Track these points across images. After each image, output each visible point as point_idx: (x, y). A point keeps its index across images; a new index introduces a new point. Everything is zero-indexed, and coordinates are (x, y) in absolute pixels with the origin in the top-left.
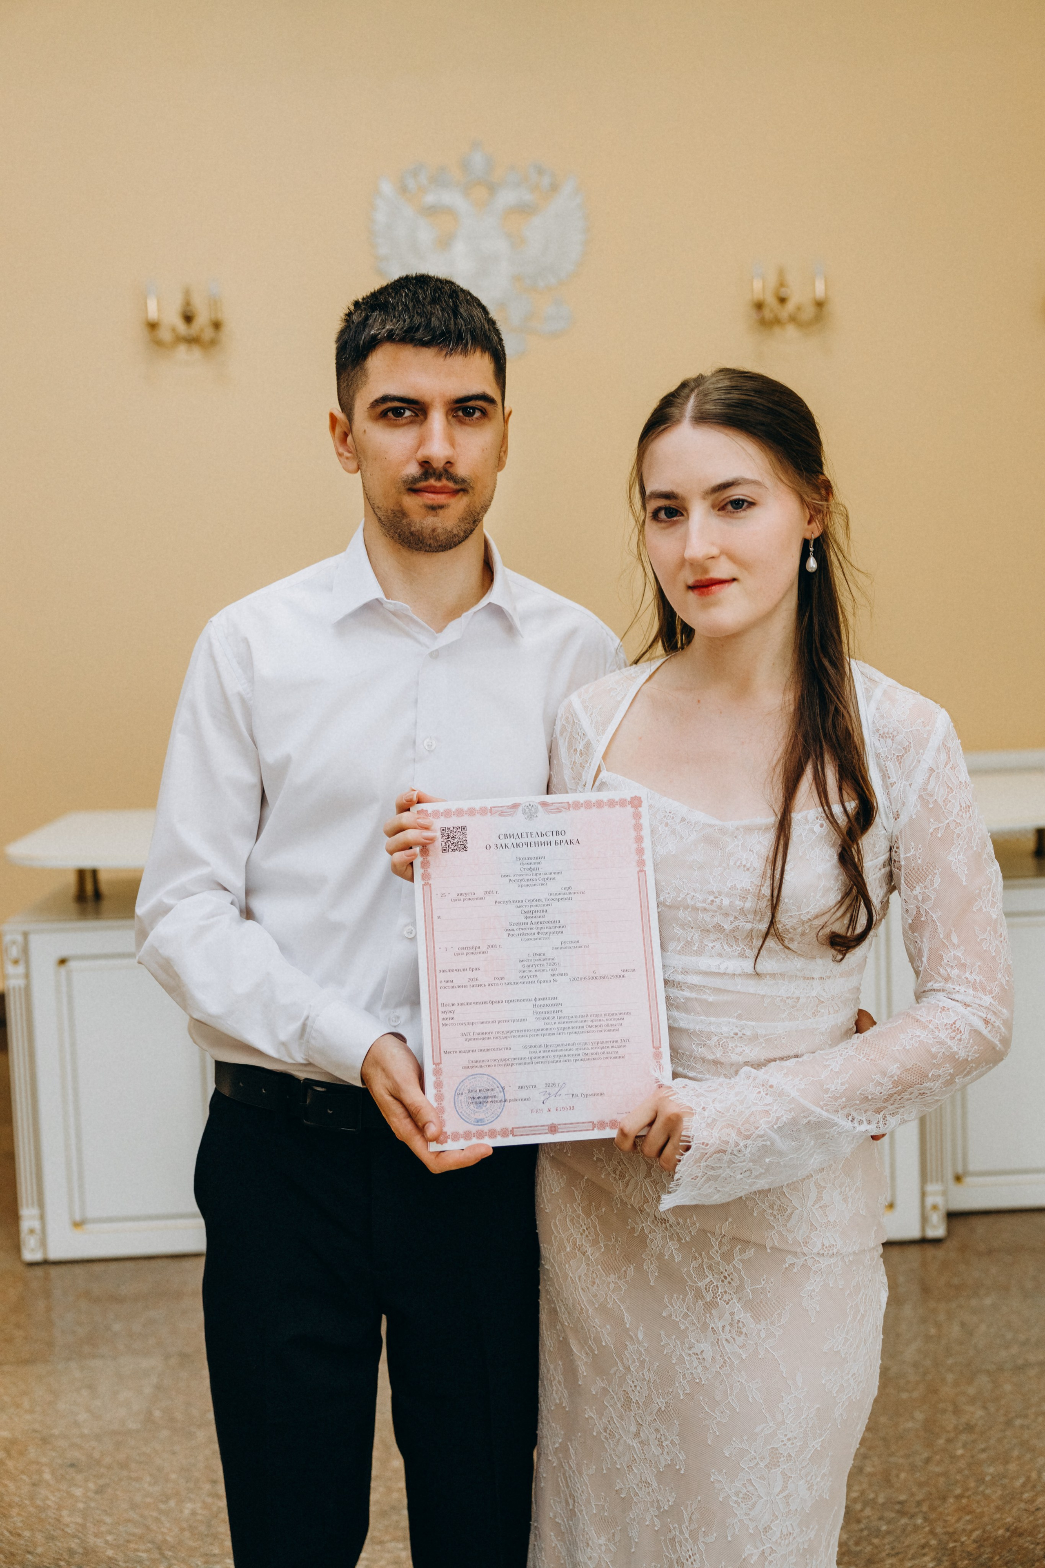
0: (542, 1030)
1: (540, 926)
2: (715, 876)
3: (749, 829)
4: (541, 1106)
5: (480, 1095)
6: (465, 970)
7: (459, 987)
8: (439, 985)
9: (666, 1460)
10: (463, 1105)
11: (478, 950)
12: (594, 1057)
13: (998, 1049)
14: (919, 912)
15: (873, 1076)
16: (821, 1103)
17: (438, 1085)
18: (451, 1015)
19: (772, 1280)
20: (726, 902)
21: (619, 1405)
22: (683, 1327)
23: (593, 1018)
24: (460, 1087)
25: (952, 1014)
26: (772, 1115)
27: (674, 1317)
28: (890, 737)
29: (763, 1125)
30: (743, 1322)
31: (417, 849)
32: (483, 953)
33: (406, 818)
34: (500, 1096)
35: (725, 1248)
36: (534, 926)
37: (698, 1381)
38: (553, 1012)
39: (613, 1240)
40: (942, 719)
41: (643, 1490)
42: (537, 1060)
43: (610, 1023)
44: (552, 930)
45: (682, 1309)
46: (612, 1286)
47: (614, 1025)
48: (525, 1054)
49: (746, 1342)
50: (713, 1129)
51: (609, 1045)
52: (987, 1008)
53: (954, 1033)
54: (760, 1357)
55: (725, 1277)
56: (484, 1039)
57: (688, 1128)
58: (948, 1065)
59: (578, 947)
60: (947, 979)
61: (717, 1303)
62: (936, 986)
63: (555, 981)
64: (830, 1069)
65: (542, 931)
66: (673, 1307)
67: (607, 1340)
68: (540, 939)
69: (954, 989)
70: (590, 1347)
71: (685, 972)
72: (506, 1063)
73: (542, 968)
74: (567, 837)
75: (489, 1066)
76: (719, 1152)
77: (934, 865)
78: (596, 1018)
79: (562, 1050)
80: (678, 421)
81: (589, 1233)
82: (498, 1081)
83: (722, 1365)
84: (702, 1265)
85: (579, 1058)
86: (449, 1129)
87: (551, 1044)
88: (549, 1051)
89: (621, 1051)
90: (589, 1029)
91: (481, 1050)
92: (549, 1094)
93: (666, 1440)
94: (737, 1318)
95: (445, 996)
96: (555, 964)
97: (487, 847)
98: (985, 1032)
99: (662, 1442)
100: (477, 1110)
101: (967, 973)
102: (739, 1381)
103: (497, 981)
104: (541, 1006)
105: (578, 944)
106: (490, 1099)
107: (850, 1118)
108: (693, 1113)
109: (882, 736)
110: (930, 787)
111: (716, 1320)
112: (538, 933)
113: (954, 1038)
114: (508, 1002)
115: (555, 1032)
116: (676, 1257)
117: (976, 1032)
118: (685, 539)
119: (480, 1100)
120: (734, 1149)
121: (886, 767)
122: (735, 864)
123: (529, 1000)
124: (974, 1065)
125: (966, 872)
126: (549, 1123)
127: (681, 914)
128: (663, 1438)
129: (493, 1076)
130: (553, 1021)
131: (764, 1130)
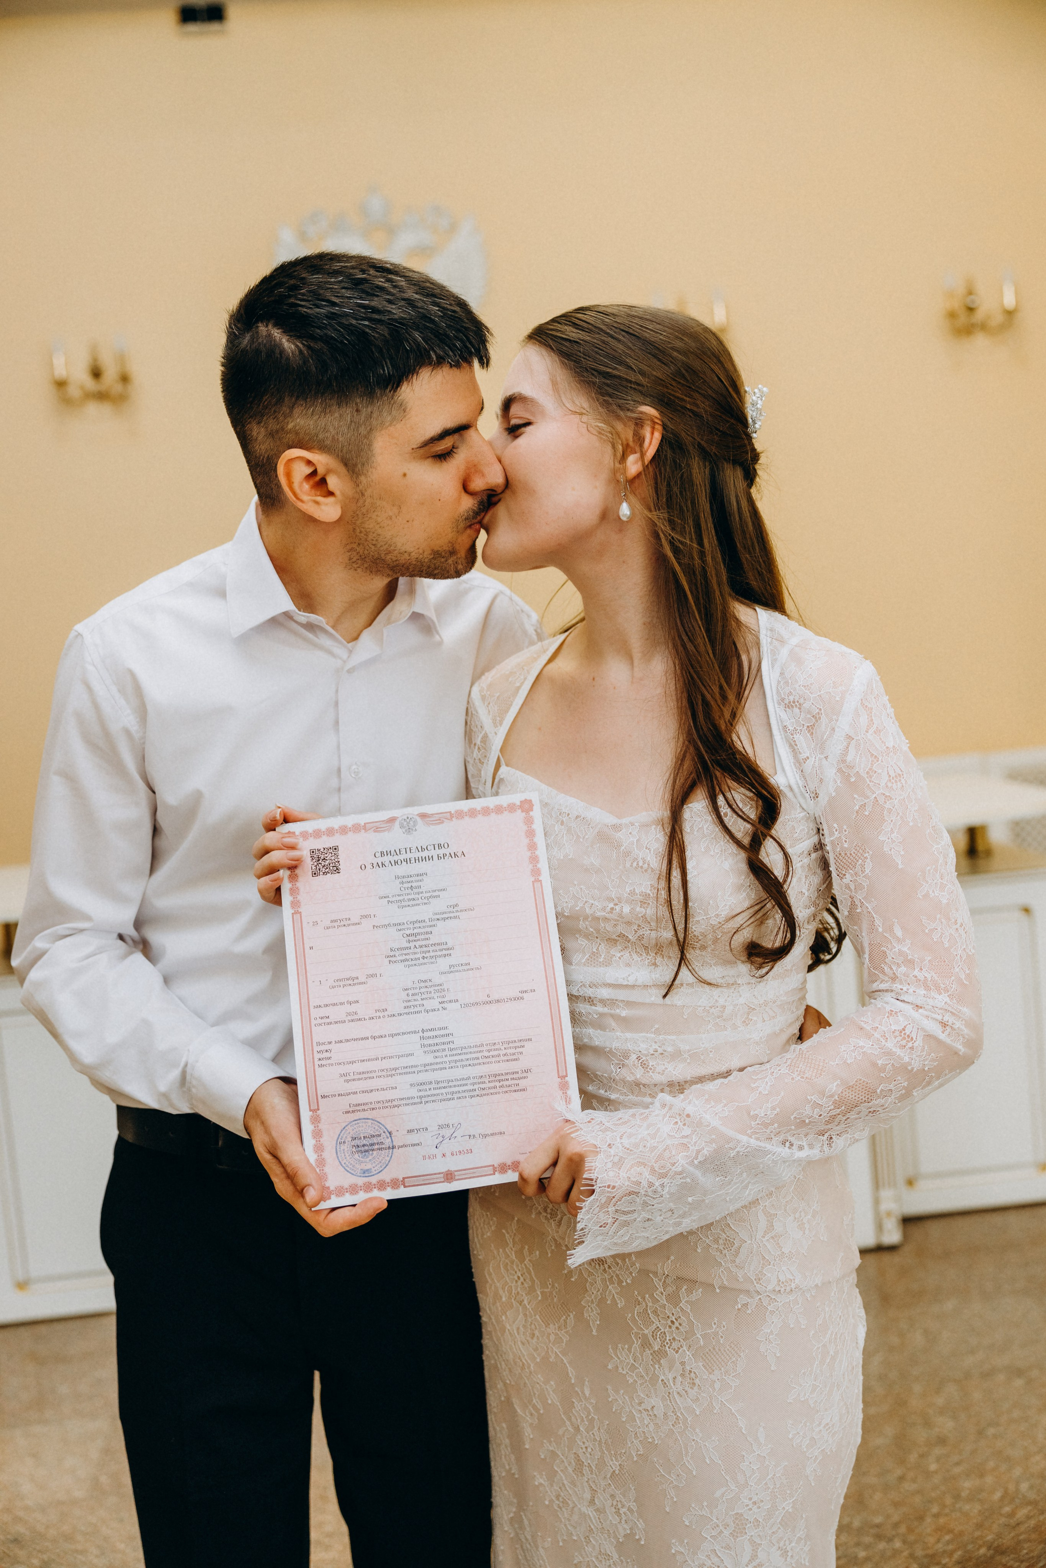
0: (431, 1064)
1: (425, 949)
2: (613, 880)
4: (434, 1151)
5: (365, 1142)
6: (342, 1004)
7: (336, 1023)
8: (314, 1022)
9: (625, 1529)
10: (347, 1155)
11: (356, 981)
12: (492, 1091)
13: (961, 1053)
15: (809, 1097)
16: (749, 1131)
17: (317, 1134)
18: (327, 1055)
19: (724, 1323)
20: (626, 909)
21: (570, 1470)
22: (631, 1381)
23: (489, 1048)
24: (341, 1135)
25: (901, 1019)
26: (691, 1148)
27: (620, 1370)
28: (796, 705)
29: (682, 1160)
30: (695, 1373)
31: (283, 873)
32: (361, 983)
33: (270, 838)
34: (388, 1142)
35: (670, 1290)
36: (419, 950)
37: (650, 1440)
38: (444, 1043)
39: (550, 1287)
40: (867, 669)
41: (604, 1563)
42: (426, 1099)
43: (509, 1051)
44: (439, 953)
45: (628, 1361)
46: (552, 1337)
47: (514, 1054)
48: (414, 1092)
49: (700, 1395)
50: (620, 1168)
51: (509, 1077)
52: (941, 1009)
53: (905, 1041)
54: (715, 1412)
55: (672, 1322)
56: (366, 1079)
57: (591, 1170)
58: (899, 1078)
59: (469, 970)
60: (895, 978)
61: (666, 1352)
62: (882, 986)
63: (444, 1009)
64: (758, 1092)
65: (427, 955)
66: (619, 1359)
67: (553, 1398)
68: (425, 964)
69: (902, 989)
70: (534, 1407)
71: (592, 985)
72: (391, 1104)
73: (429, 995)
74: (452, 850)
75: (373, 1109)
76: (630, 1194)
77: (863, 848)
78: (493, 1047)
79: (455, 1086)
81: (525, 1280)
82: (383, 1126)
83: (675, 1422)
84: (647, 1310)
85: (475, 1093)
86: (333, 1183)
87: (442, 1080)
88: (440, 1088)
89: (523, 1083)
90: (485, 1060)
91: (363, 1092)
92: (443, 1137)
93: (623, 1506)
94: (688, 1368)
95: (321, 1034)
96: (444, 990)
97: (362, 868)
98: (942, 1037)
99: (619, 1509)
100: (361, 1159)
101: (916, 970)
102: (694, 1440)
103: (378, 1014)
104: (429, 1038)
105: (468, 967)
106: (376, 1147)
107: (787, 1144)
108: (597, 1152)
109: (789, 706)
110: (849, 758)
111: (667, 1372)
112: (423, 958)
113: (905, 1046)
114: (392, 1036)
115: (447, 1066)
116: (618, 1302)
117: (932, 1037)
119: (365, 1148)
120: (649, 1190)
121: (795, 741)
122: (631, 866)
123: (415, 1032)
124: (933, 1074)
125: (902, 853)
126: (444, 1170)
127: (582, 925)
128: (620, 1506)
129: (378, 1120)
130: (444, 1054)
131: (682, 1166)
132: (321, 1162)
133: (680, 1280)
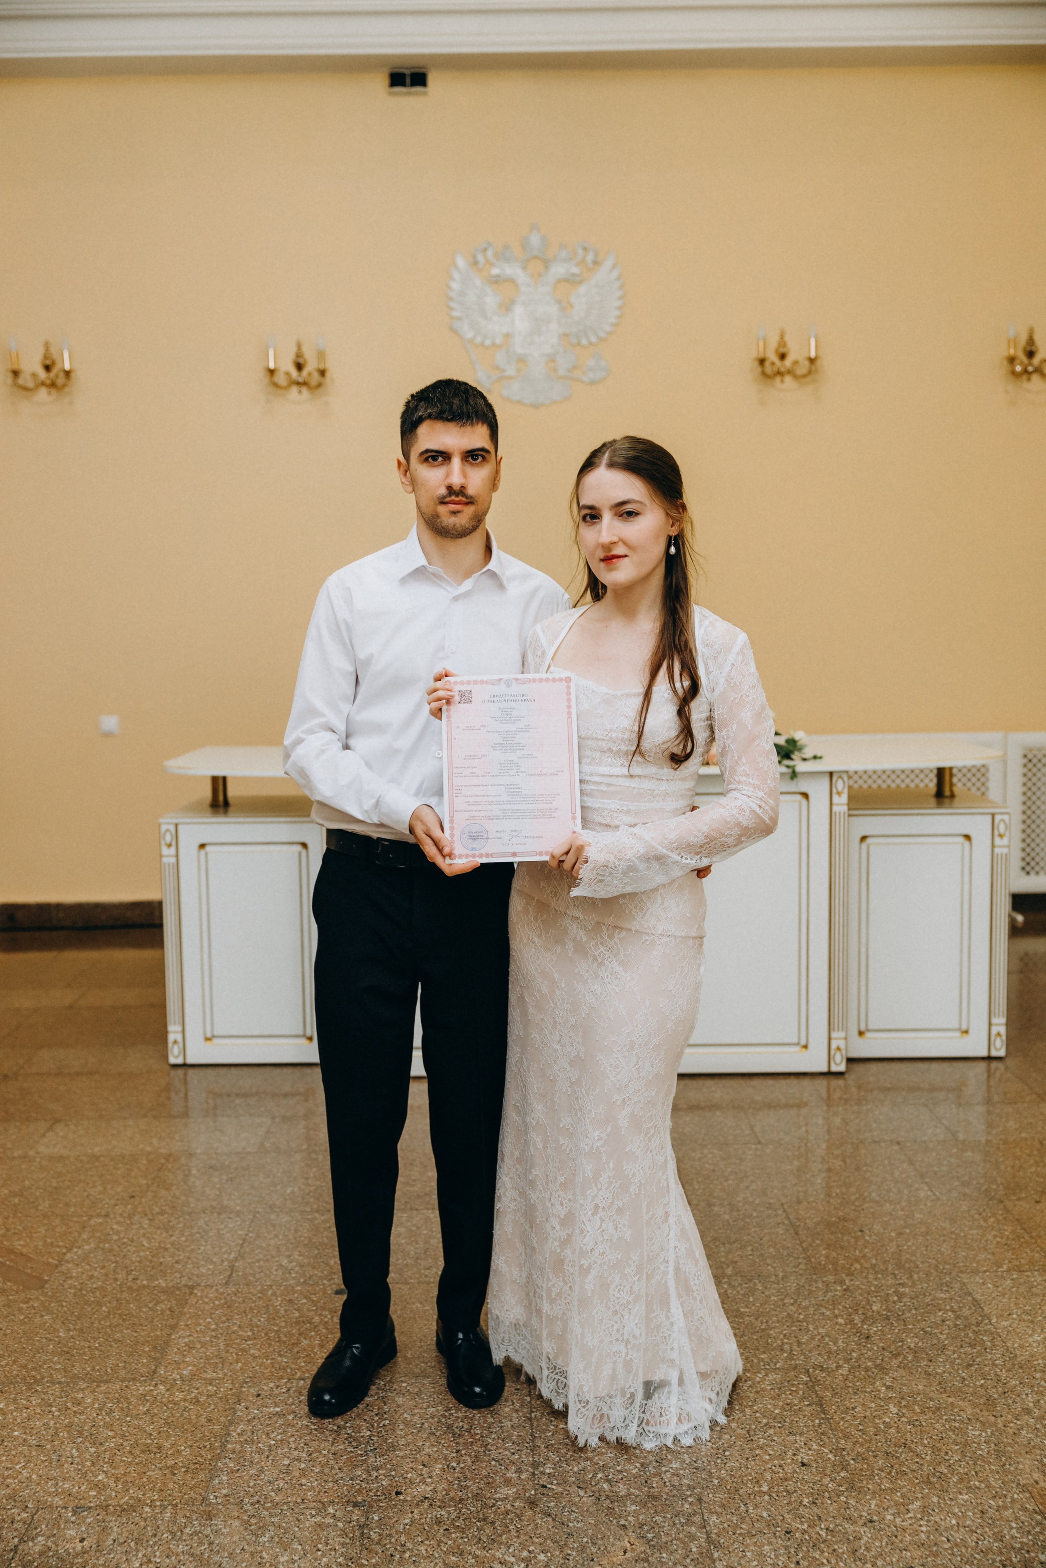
0: (510, 801)
1: (511, 745)
2: (609, 721)
3: (629, 696)
4: (508, 842)
5: (475, 834)
6: (468, 767)
7: (465, 776)
8: (453, 775)
9: (574, 1053)
10: (465, 839)
11: (477, 757)
12: (538, 817)
13: (768, 825)
14: (725, 746)
15: (693, 833)
16: (664, 845)
17: (452, 828)
18: (460, 793)
19: (635, 949)
20: (614, 735)
21: (550, 1027)
22: (586, 977)
23: (538, 796)
24: (464, 830)
25: (743, 803)
26: (636, 850)
27: (581, 972)
28: (710, 646)
29: (629, 854)
30: (619, 973)
31: (445, 702)
32: (479, 759)
33: (439, 684)
34: (486, 836)
35: (610, 932)
36: (508, 745)
37: (593, 1006)
38: (517, 792)
40: (742, 638)
41: (562, 1072)
42: (507, 818)
43: (548, 799)
44: (518, 748)
45: (586, 967)
47: (550, 801)
48: (501, 813)
49: (619, 983)
50: (601, 853)
51: (547, 811)
53: (742, 812)
54: (626, 991)
55: (610, 948)
56: (478, 805)
57: (588, 852)
58: (737, 829)
59: (532, 758)
60: (739, 782)
61: (605, 963)
62: (733, 786)
63: (518, 775)
64: (669, 828)
65: (512, 748)
66: (581, 966)
67: (545, 990)
68: (511, 752)
69: (742, 787)
71: (591, 775)
72: (488, 818)
73: (512, 768)
74: (529, 697)
75: (481, 819)
76: (604, 866)
78: (540, 796)
79: (520, 813)
80: (599, 466)
81: (537, 931)
82: (485, 828)
83: (606, 996)
84: (598, 942)
85: (530, 817)
86: (456, 852)
87: (514, 809)
88: (513, 813)
89: (554, 814)
90: (536, 802)
91: (476, 811)
92: (513, 836)
93: (575, 1041)
94: (615, 970)
95: (457, 781)
96: (519, 766)
97: (484, 702)
98: (760, 814)
99: (573, 1043)
100: (473, 842)
101: (750, 779)
102: (615, 1004)
103: (486, 774)
104: (510, 788)
105: (532, 756)
106: (480, 837)
107: (681, 855)
108: (590, 846)
109: (707, 646)
110: (732, 674)
111: (604, 972)
112: (510, 749)
113: (742, 814)
114: (492, 785)
115: (517, 803)
116: (583, 939)
117: (754, 812)
118: (600, 532)
119: (474, 837)
120: (613, 866)
122: (621, 714)
123: (503, 785)
124: (755, 833)
125: (751, 723)
126: (512, 852)
127: (590, 743)
128: (573, 1041)
129: (483, 825)
130: (516, 797)
131: (631, 857)
132: (453, 842)
133: (616, 927)
